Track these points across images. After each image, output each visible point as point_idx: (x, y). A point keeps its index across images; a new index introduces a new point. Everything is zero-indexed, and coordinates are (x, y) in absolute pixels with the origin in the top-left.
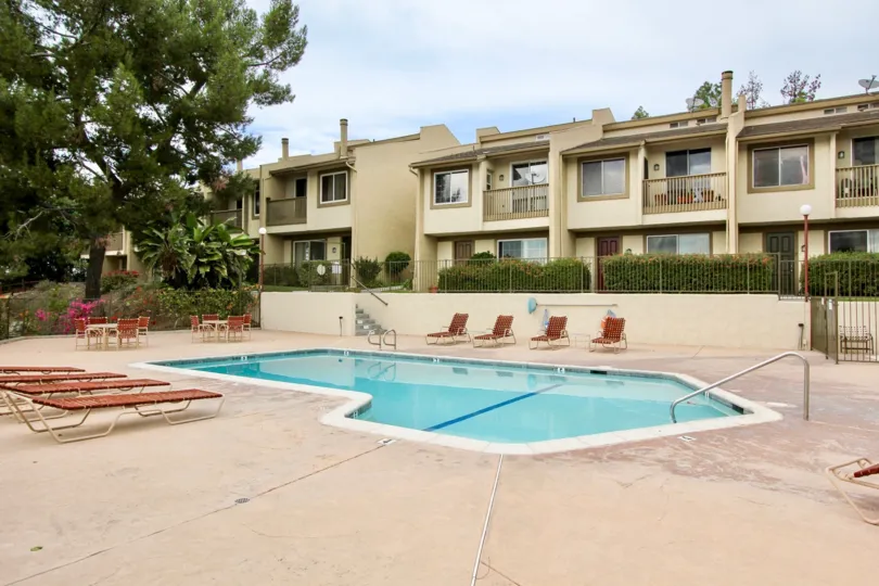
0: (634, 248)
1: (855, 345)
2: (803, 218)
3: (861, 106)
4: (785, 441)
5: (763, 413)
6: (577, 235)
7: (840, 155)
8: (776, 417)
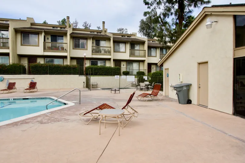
0: (41, 61)
1: (95, 86)
2: (84, 57)
3: (98, 32)
4: (74, 110)
5: (71, 104)
6: (21, 56)
7: (93, 43)
8: (73, 104)
